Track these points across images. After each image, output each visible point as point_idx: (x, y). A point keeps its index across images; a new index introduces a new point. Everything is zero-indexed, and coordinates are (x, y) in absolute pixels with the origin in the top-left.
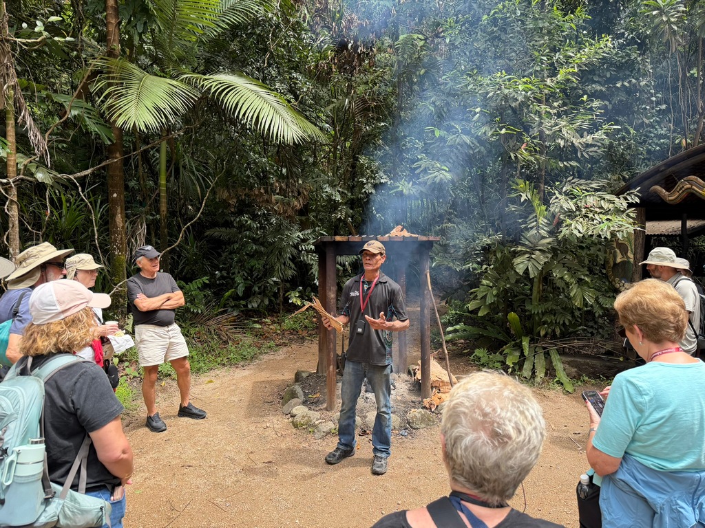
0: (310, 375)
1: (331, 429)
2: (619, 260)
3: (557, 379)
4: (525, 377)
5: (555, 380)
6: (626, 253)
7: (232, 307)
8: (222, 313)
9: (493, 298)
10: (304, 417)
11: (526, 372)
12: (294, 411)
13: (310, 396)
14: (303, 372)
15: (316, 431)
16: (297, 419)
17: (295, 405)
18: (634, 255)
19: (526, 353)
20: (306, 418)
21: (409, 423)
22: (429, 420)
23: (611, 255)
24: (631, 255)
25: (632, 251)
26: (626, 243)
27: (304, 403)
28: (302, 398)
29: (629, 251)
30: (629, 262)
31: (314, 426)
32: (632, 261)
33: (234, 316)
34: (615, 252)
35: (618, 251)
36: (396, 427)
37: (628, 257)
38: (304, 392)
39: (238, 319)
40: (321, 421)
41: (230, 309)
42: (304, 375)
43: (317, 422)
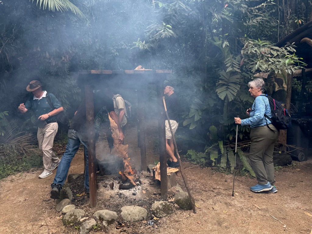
0: (78, 177)
1: (93, 226)
2: (277, 89)
3: (244, 168)
4: (223, 168)
5: (243, 169)
6: (282, 84)
7: (28, 131)
8: (22, 134)
9: (199, 117)
10: (71, 215)
11: (223, 165)
12: (64, 210)
13: (78, 195)
14: (74, 175)
15: (81, 228)
16: (67, 217)
17: (65, 205)
18: (287, 85)
19: (222, 152)
20: (73, 217)
21: (154, 213)
22: (169, 210)
23: (271, 87)
24: (285, 86)
25: (286, 83)
26: (282, 78)
27: (73, 202)
28: (71, 197)
29: (284, 83)
30: (284, 90)
31: (80, 224)
32: (286, 89)
33: (30, 137)
34: (275, 84)
35: (276, 84)
36: (145, 218)
37: (283, 87)
38: (73, 192)
39: (33, 138)
40: (85, 218)
41: (27, 132)
42: (74, 177)
43: (82, 220)
